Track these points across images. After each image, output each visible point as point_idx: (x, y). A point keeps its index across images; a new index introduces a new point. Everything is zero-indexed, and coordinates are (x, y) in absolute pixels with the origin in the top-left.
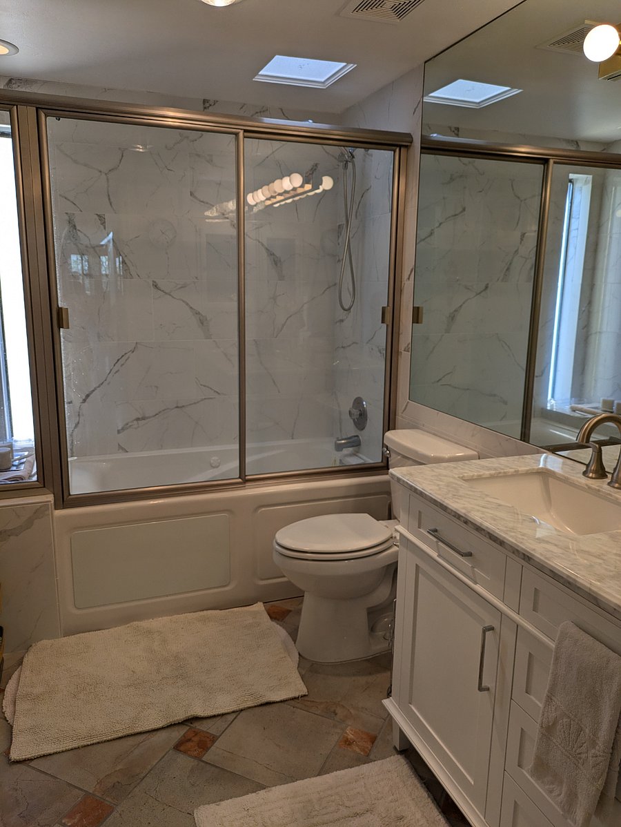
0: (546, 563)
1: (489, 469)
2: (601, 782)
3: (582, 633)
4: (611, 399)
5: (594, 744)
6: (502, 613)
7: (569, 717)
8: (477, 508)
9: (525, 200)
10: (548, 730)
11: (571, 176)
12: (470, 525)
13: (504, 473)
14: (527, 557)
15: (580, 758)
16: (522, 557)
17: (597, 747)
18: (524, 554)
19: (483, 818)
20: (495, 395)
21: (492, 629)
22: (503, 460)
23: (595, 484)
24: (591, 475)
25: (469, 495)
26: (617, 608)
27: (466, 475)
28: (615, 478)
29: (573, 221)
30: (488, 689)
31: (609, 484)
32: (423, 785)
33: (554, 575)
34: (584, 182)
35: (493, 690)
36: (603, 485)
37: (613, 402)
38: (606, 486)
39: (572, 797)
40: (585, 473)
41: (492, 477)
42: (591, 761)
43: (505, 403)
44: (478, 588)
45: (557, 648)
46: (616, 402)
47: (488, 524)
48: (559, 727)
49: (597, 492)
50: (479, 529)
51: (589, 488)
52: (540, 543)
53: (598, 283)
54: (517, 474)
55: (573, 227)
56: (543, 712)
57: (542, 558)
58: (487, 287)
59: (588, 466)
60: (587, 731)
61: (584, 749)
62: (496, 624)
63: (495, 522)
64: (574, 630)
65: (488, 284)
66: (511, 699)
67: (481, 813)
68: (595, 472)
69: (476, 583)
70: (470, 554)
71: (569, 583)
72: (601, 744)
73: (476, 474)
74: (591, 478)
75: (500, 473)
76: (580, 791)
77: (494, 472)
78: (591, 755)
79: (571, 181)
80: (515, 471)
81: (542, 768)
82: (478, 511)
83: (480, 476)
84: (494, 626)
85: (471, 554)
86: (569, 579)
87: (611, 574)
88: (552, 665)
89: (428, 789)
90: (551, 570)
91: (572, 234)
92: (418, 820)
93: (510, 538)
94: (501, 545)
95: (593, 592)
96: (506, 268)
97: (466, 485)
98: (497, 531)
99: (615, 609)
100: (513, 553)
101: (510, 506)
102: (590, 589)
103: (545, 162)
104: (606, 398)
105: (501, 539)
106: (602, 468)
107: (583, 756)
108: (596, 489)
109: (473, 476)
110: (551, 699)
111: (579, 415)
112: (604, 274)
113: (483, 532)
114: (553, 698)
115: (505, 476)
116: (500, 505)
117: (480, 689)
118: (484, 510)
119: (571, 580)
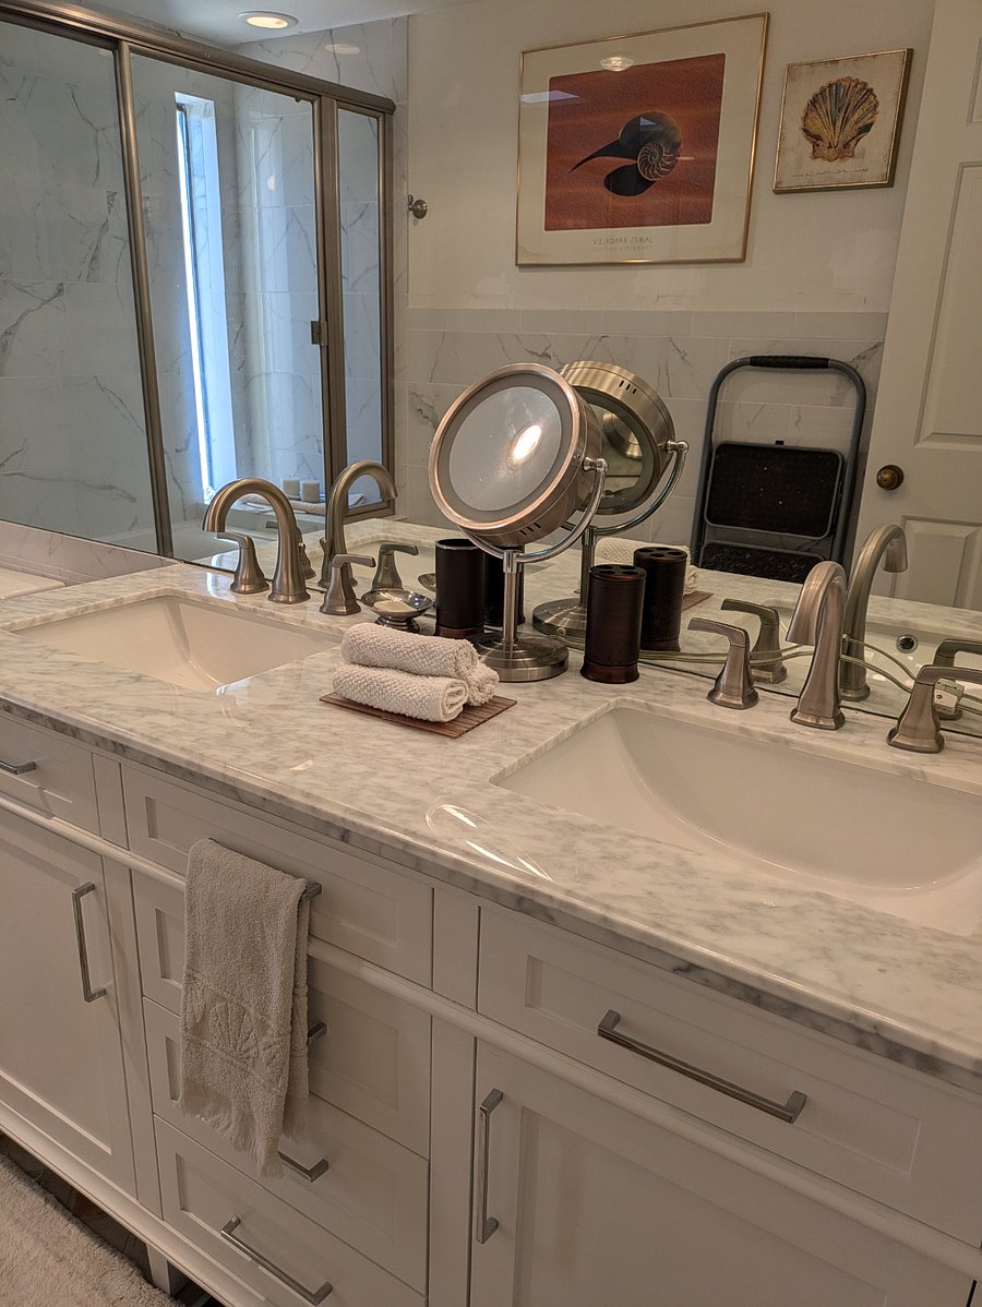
0: (152, 749)
1: (65, 604)
2: (283, 1082)
3: (225, 851)
4: (296, 479)
5: (263, 1026)
6: (102, 856)
7: (223, 999)
8: (32, 677)
9: (103, 129)
10: (197, 1030)
11: (180, 97)
12: (15, 711)
13: (96, 607)
14: (119, 747)
15: (248, 1057)
16: (113, 749)
17: (269, 1032)
18: (114, 743)
19: (133, 1200)
20: (111, 488)
21: (92, 888)
22: (96, 585)
23: (249, 601)
24: (243, 588)
25: (17, 656)
26: (268, 797)
27: (17, 621)
28: (277, 587)
29: (195, 180)
30: (104, 992)
31: (270, 598)
32: (36, 1187)
33: (168, 766)
34: (202, 113)
35: (111, 992)
36: (262, 600)
37: (298, 483)
38: (267, 602)
39: (246, 1121)
40: (233, 587)
41: (72, 618)
42: (264, 1056)
43: (134, 500)
44: (56, 824)
45: (190, 889)
46: (301, 483)
47: (49, 704)
48: (211, 1020)
49: (250, 615)
50: (32, 715)
51: (241, 609)
52: (143, 716)
53: (250, 291)
54: (120, 607)
55: (198, 191)
56: (185, 1004)
57: (145, 742)
58: (60, 291)
59: (236, 574)
60: (252, 1011)
61: (251, 1042)
62: (95, 879)
63: (62, 697)
64: (210, 851)
65: (61, 284)
66: (142, 995)
67: (130, 1194)
68: (249, 582)
69: (50, 815)
70: (33, 766)
71: (192, 774)
72: (273, 1025)
73: (38, 616)
74: (245, 593)
75: (87, 608)
76: (254, 1108)
77: (75, 608)
78: (262, 1048)
79: (180, 107)
80: (116, 600)
81: (197, 1095)
82: (31, 682)
83: (47, 619)
84: (94, 882)
85: (34, 764)
86: (190, 768)
87: (260, 740)
88: (186, 922)
89: (44, 1187)
90: (160, 759)
91: (199, 204)
92: (28, 1252)
93: (88, 719)
94: (74, 736)
95: (231, 779)
96: (90, 257)
97: (15, 639)
98: (65, 713)
99: (264, 799)
100: (97, 745)
101: (97, 661)
102: (225, 776)
103: (113, 44)
104: (287, 479)
105: (73, 724)
106: (259, 573)
107: (252, 1052)
108: (250, 609)
109: (34, 621)
110: (195, 979)
111: (251, 509)
112: (258, 277)
113: (40, 721)
114: (196, 975)
115: (100, 612)
116: (77, 664)
117: (89, 997)
118: (43, 677)
119: (194, 769)
